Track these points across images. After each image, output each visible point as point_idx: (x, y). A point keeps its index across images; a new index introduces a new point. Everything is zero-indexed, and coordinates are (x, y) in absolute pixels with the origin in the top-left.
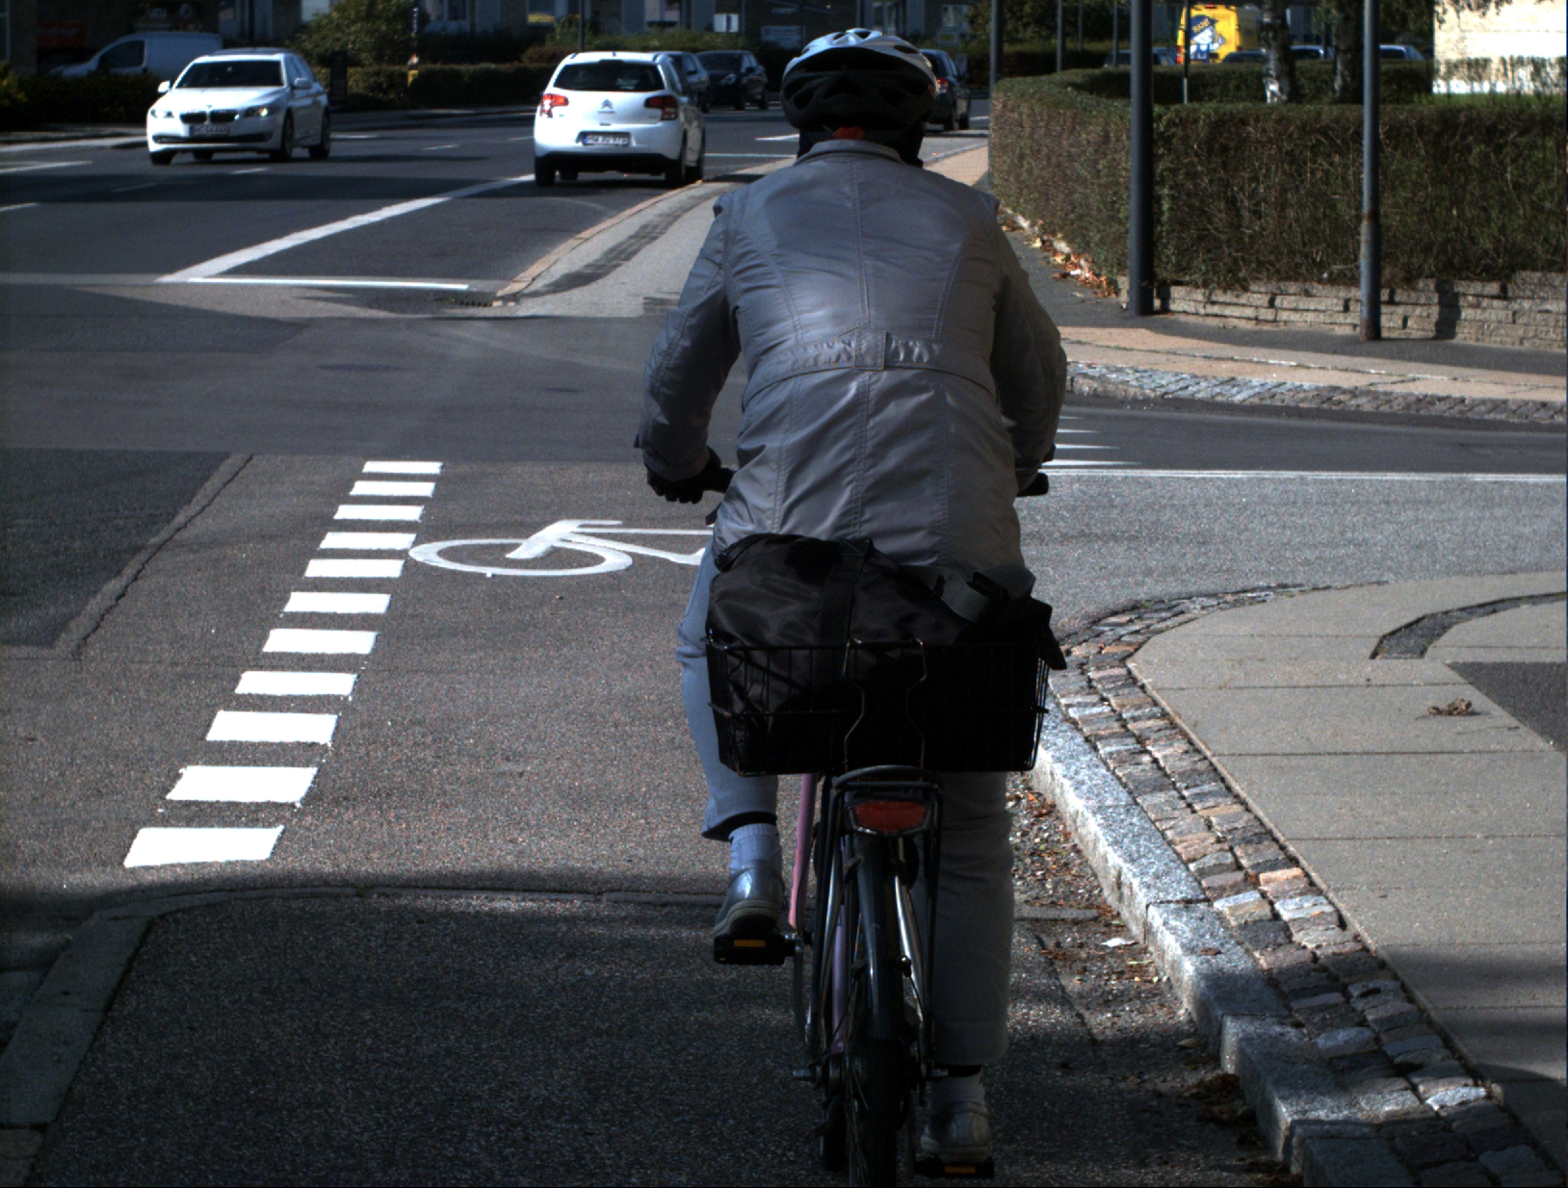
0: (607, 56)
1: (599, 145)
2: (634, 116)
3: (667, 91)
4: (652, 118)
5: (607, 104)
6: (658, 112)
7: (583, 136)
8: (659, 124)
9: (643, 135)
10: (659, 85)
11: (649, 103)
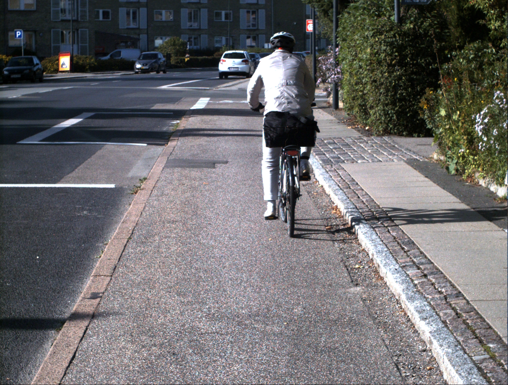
0: (234, 51)
1: (232, 70)
2: (239, 64)
3: (246, 58)
4: (243, 64)
5: (234, 61)
6: (244, 63)
7: (229, 68)
8: (244, 66)
9: (241, 68)
10: (244, 57)
11: (243, 61)
